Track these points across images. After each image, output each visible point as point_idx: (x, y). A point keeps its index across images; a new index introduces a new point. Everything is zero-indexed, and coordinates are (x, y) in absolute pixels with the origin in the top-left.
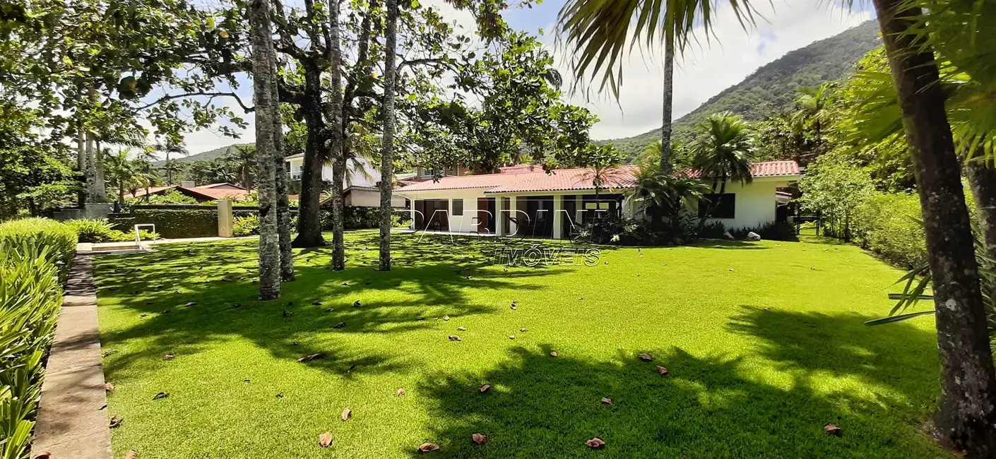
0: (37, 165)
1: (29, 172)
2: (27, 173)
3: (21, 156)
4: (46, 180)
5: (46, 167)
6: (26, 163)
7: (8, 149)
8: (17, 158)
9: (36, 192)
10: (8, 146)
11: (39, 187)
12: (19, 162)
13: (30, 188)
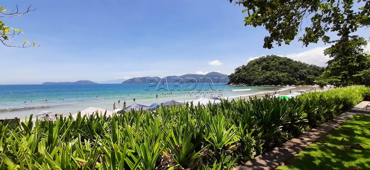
0: (363, 62)
1: (359, 65)
2: (358, 66)
3: (356, 59)
4: (366, 68)
5: (367, 62)
6: (358, 61)
7: (350, 56)
8: (354, 59)
9: (361, 74)
10: (350, 55)
11: (363, 71)
12: (355, 61)
13: (359, 72)
